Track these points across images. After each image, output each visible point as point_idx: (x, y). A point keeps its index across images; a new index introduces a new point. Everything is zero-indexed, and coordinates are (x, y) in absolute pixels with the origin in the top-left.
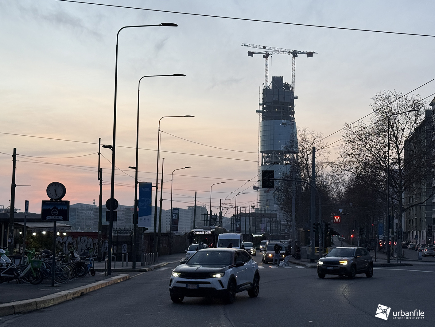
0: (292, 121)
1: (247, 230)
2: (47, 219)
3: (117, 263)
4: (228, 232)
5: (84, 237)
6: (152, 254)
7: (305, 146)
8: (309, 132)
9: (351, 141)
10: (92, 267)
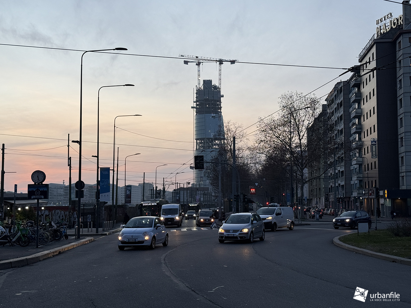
0: (220, 115)
1: (185, 200)
2: (32, 198)
3: (84, 229)
4: (169, 203)
5: (58, 210)
6: (111, 222)
7: (229, 135)
8: (232, 124)
9: (263, 131)
10: (65, 233)
